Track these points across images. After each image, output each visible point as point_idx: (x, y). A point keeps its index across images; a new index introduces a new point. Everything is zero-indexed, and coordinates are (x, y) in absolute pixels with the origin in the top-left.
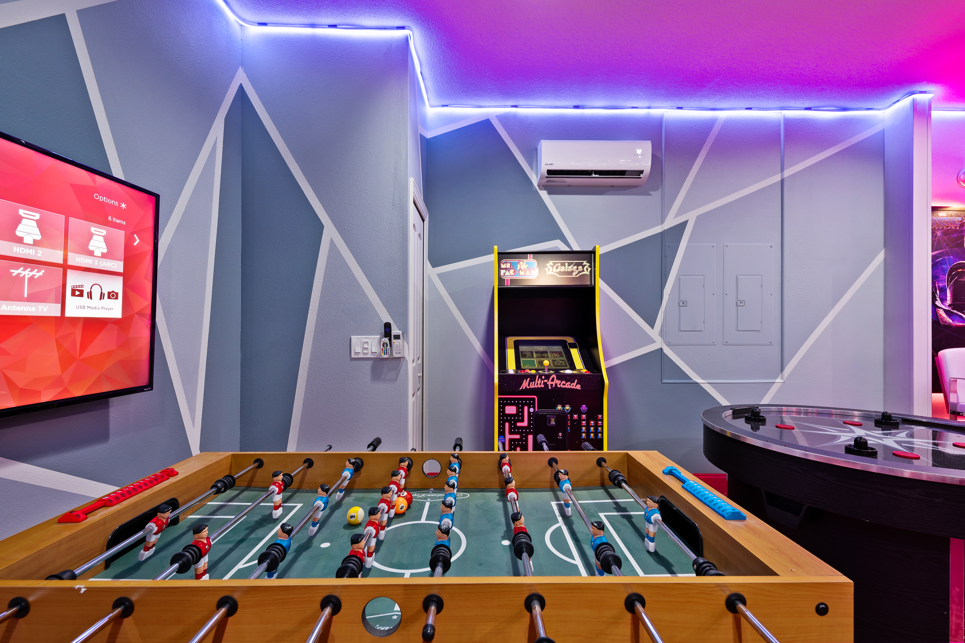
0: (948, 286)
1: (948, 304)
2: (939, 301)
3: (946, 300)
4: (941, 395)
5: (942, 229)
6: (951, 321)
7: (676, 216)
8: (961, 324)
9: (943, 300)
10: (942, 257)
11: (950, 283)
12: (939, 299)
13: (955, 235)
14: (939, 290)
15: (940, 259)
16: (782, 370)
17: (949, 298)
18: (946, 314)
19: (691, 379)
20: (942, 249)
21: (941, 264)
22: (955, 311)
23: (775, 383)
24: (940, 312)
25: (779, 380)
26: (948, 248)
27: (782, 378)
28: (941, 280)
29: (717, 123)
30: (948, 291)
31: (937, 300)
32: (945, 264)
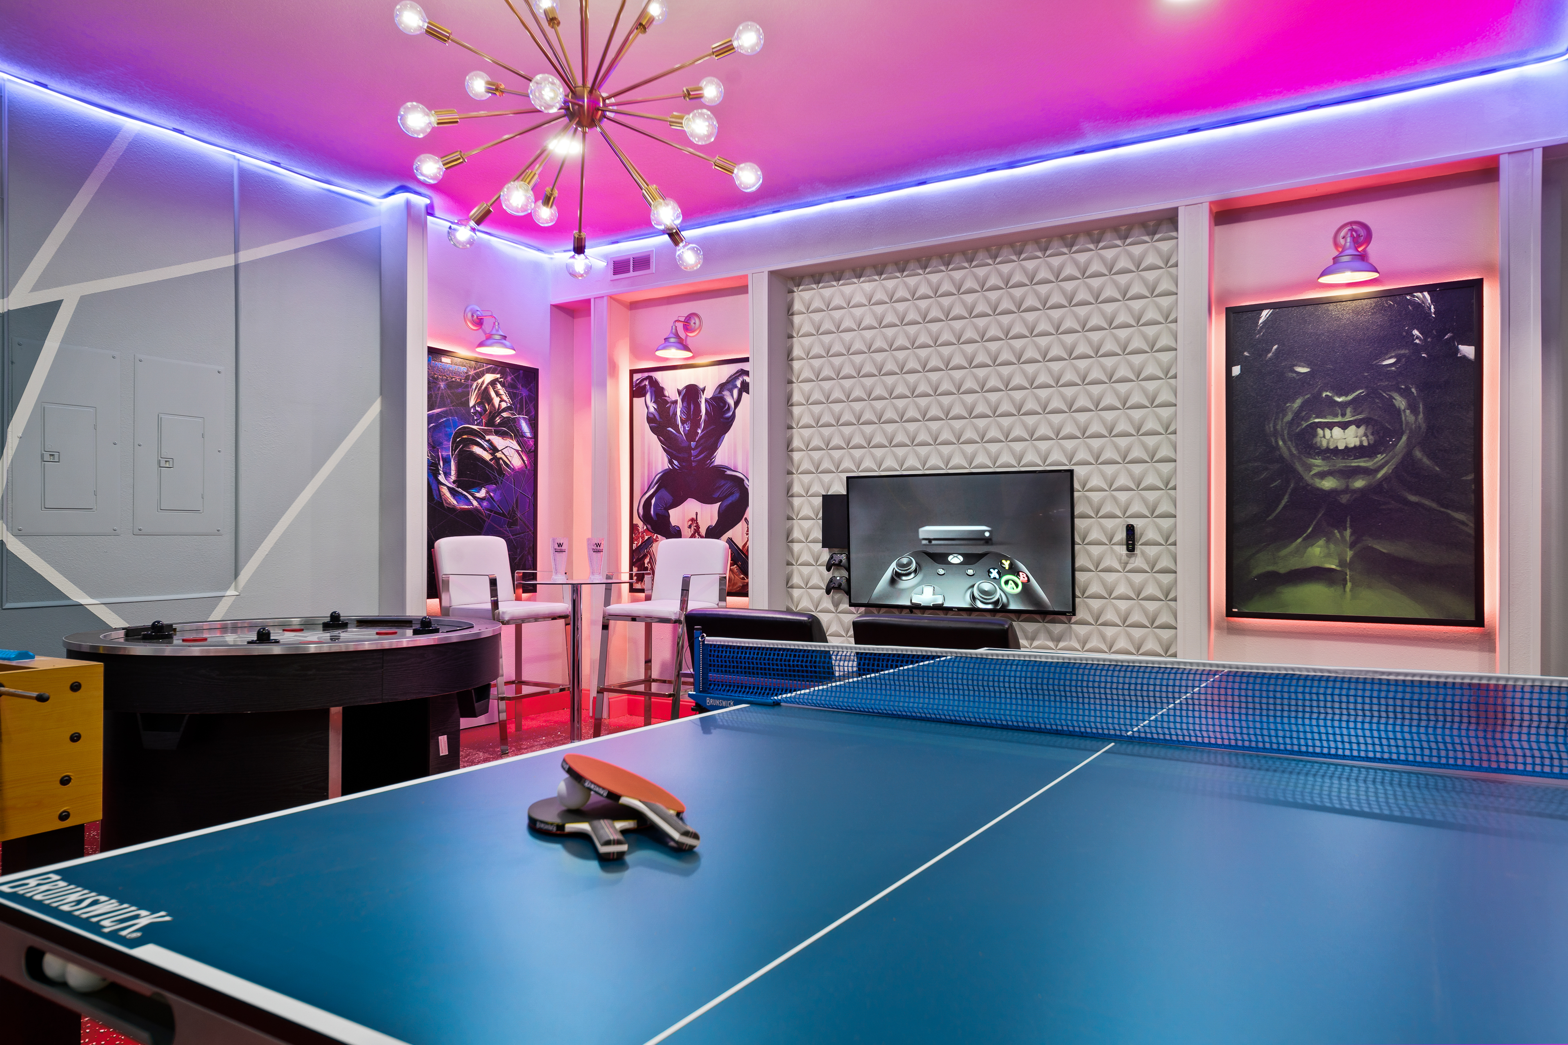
0: (452, 455)
1: (453, 481)
2: (443, 476)
3: (451, 475)
4: (436, 601)
5: (447, 380)
6: (455, 502)
7: (36, 288)
8: (466, 507)
9: (447, 474)
10: (446, 417)
11: (455, 452)
12: (442, 473)
13: (460, 390)
14: (442, 461)
15: (444, 419)
16: (236, 575)
17: (453, 472)
18: (451, 493)
19: (68, 598)
20: (446, 406)
21: (445, 427)
22: (460, 490)
23: (225, 598)
24: (443, 490)
25: (231, 592)
26: (452, 406)
27: (236, 589)
28: (445, 448)
30: (452, 462)
31: (440, 474)
32: (449, 426)
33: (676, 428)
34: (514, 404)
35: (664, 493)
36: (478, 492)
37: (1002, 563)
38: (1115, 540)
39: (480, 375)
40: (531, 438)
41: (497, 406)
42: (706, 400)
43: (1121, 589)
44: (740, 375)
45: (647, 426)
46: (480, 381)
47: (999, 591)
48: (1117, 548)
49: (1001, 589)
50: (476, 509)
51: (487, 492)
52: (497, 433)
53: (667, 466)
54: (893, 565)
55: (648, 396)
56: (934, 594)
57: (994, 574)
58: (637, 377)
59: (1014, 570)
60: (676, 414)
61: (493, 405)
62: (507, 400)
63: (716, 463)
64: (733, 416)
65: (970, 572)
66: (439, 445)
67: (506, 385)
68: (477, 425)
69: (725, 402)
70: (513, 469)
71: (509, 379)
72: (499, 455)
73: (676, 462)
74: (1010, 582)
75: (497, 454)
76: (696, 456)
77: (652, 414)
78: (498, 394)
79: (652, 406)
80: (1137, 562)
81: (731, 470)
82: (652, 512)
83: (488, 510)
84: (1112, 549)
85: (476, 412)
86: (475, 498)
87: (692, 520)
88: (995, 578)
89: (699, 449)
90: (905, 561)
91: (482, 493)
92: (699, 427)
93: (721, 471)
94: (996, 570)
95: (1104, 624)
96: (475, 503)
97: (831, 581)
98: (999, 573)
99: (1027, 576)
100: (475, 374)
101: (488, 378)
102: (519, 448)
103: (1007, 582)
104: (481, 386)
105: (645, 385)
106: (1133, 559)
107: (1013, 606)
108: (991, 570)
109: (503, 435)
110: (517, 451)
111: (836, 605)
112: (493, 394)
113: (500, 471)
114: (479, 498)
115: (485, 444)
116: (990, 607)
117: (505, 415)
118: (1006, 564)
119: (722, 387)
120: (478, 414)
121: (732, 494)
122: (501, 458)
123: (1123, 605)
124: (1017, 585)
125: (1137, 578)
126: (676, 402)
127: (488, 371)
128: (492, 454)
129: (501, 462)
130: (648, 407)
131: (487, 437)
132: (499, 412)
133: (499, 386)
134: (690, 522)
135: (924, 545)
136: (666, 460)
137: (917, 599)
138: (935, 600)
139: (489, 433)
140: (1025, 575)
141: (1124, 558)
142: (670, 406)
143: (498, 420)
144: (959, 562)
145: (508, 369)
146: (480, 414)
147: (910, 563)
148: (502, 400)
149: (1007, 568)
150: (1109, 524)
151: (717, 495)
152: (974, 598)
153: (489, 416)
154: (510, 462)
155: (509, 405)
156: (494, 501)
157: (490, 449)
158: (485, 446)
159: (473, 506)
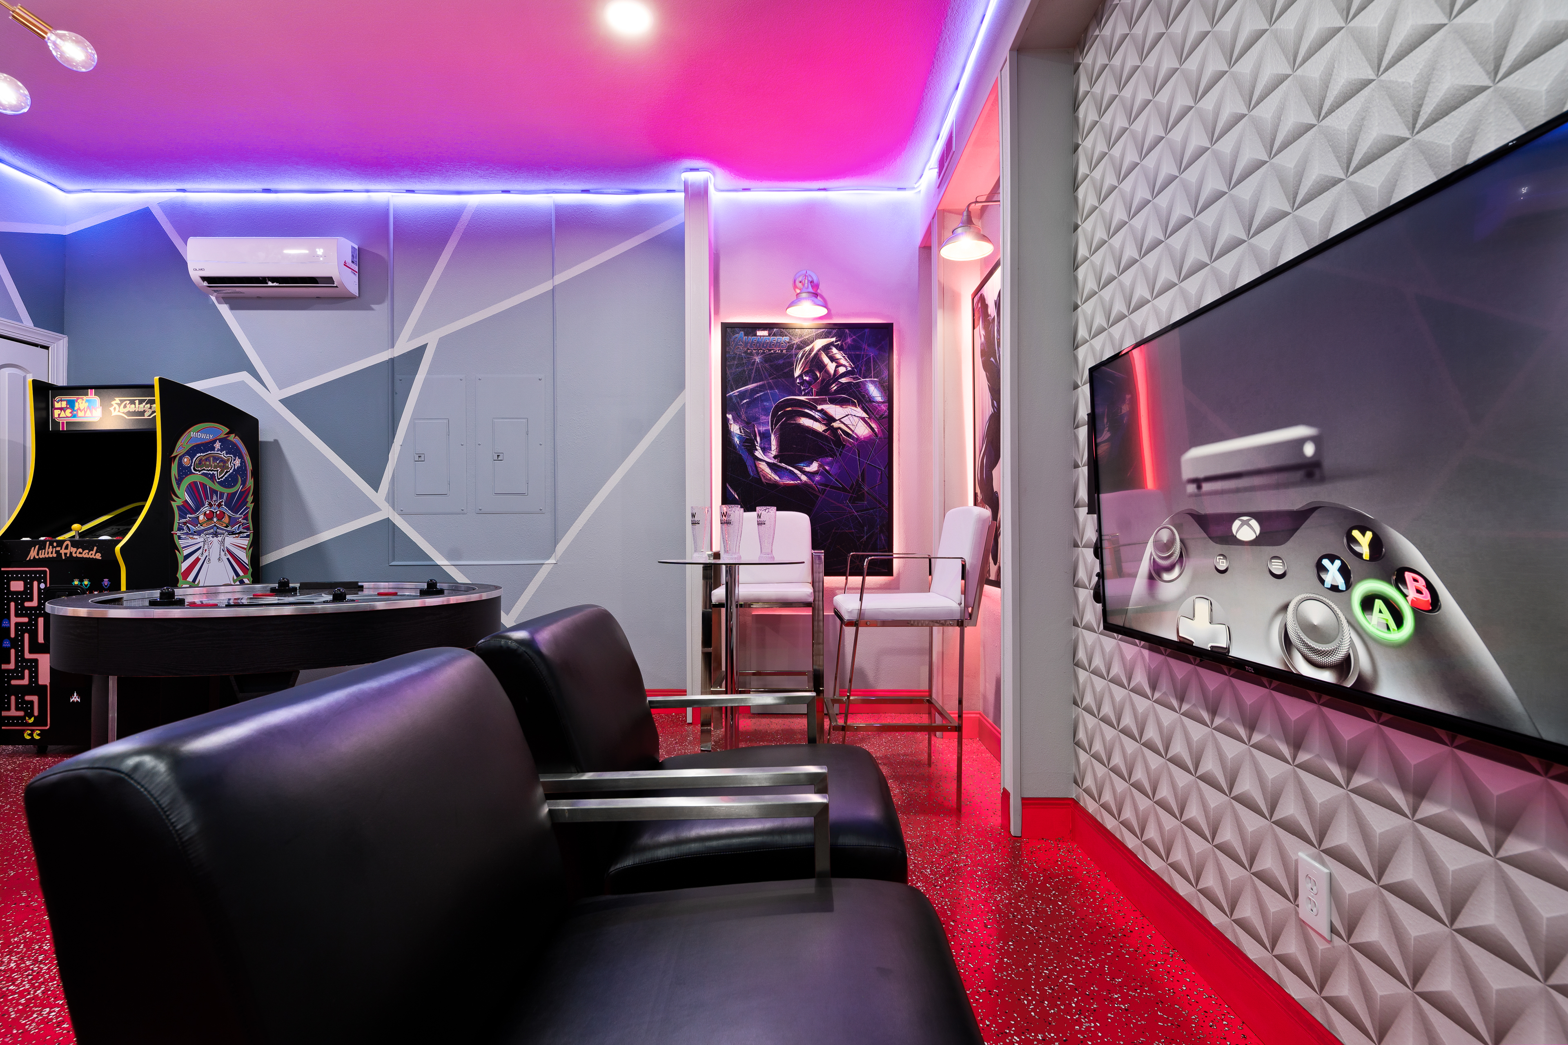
0: (772, 430)
1: (773, 456)
2: (761, 451)
3: (771, 449)
5: (764, 353)
6: (777, 478)
7: (411, 338)
8: (792, 482)
9: (766, 450)
10: (764, 391)
11: (776, 426)
12: (760, 448)
14: (759, 436)
15: (761, 394)
16: (554, 546)
17: (775, 447)
18: (771, 468)
19: (432, 560)
20: (763, 380)
21: (762, 401)
22: (783, 465)
23: (544, 565)
24: (761, 466)
25: (552, 561)
26: (771, 379)
27: (555, 558)
28: (762, 423)
29: (465, 211)
30: (773, 437)
31: (757, 450)
32: (768, 400)
34: (856, 367)
36: (808, 466)
39: (807, 343)
40: (882, 402)
41: (832, 371)
45: (981, 364)
46: (808, 348)
47: (1349, 634)
49: (1355, 624)
50: (805, 484)
51: (820, 466)
52: (833, 402)
53: (990, 409)
54: (1149, 546)
55: (981, 322)
56: (1212, 621)
59: (1388, 563)
61: (827, 372)
62: (847, 364)
65: (1277, 566)
66: (754, 421)
67: (846, 347)
68: (804, 395)
70: (858, 439)
71: (849, 340)
72: (836, 425)
73: (995, 403)
74: (1378, 603)
75: (833, 424)
77: (983, 344)
78: (832, 359)
79: (983, 333)
82: (984, 476)
83: (822, 484)
85: (803, 382)
86: (804, 472)
88: (1334, 588)
90: (1164, 535)
91: (814, 467)
94: (1338, 563)
96: (804, 478)
98: (1344, 571)
99: (1429, 586)
100: (800, 341)
101: (821, 343)
102: (865, 415)
103: (1367, 603)
104: (810, 353)
105: (979, 308)
107: (1392, 689)
108: (1326, 562)
109: (842, 403)
110: (863, 419)
112: (826, 360)
113: (839, 442)
114: (809, 472)
115: (817, 415)
116: (1327, 676)
117: (843, 380)
120: (806, 384)
122: (840, 428)
124: (1398, 618)
126: (993, 317)
127: (819, 336)
128: (827, 424)
129: (840, 432)
130: (981, 337)
131: (819, 407)
132: (836, 377)
133: (834, 350)
135: (1191, 494)
136: (990, 401)
137: (1188, 628)
138: (1214, 637)
139: (823, 402)
140: (1422, 582)
142: (991, 326)
143: (834, 387)
145: (846, 331)
146: (809, 383)
147: (1172, 540)
148: (839, 365)
152: (1288, 642)
153: (822, 384)
154: (853, 431)
155: (849, 369)
156: (830, 475)
157: (824, 419)
158: (817, 416)
159: (801, 480)
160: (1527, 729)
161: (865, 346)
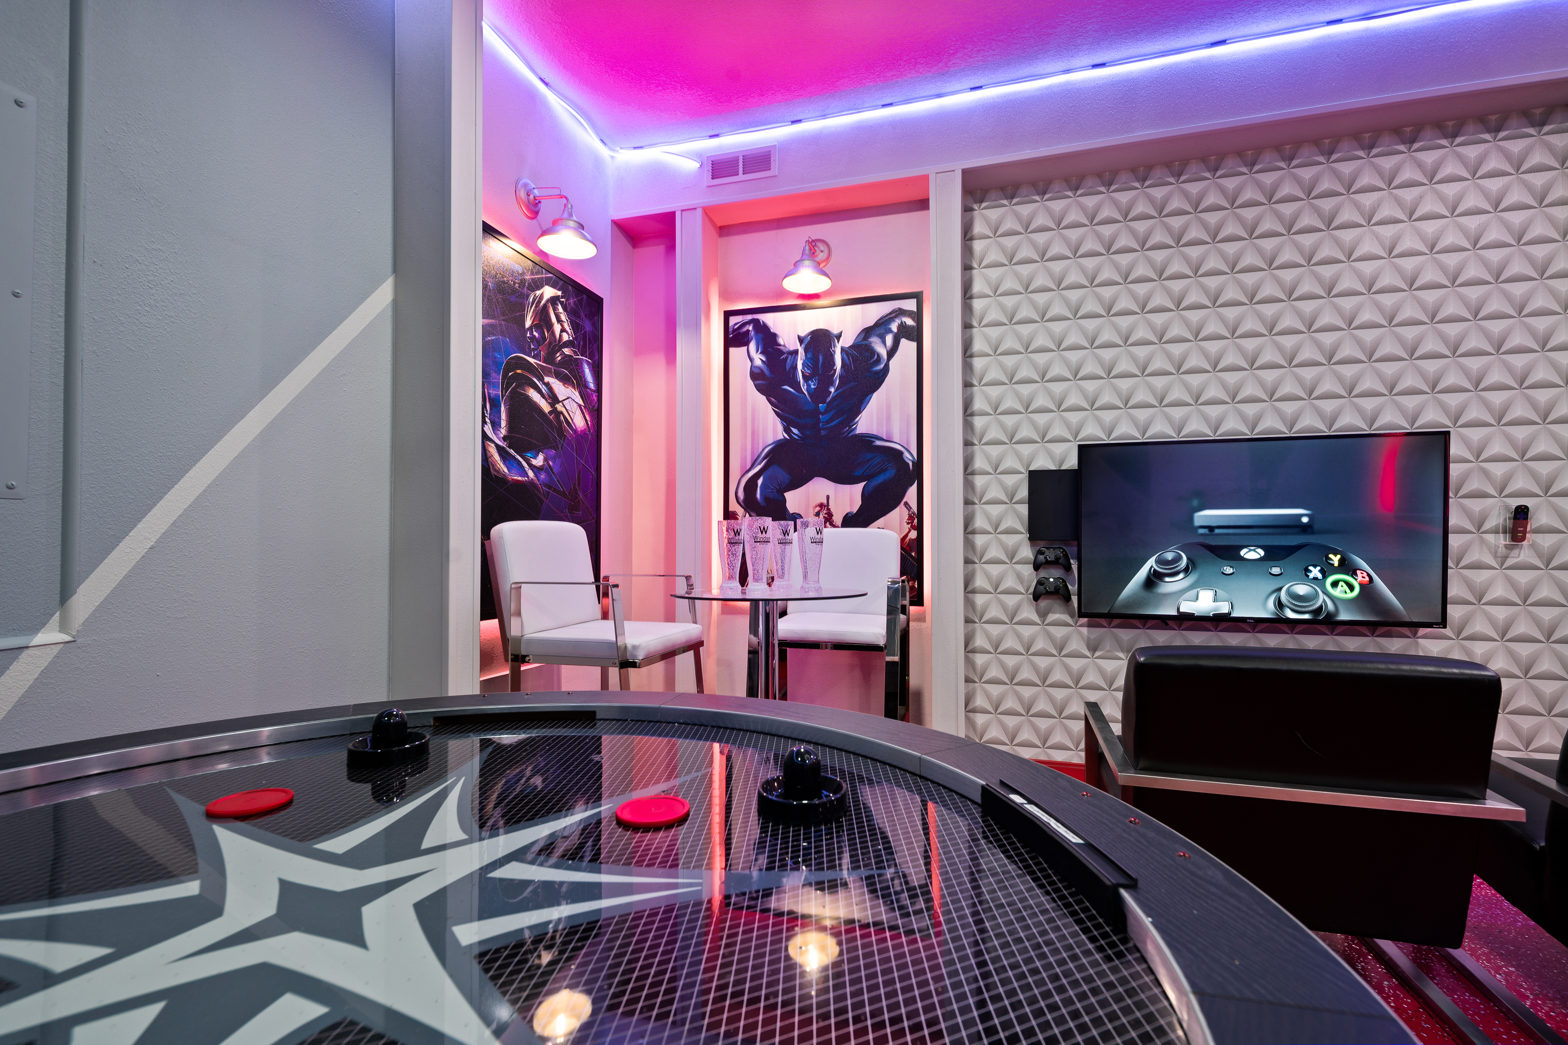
0: (502, 397)
1: (502, 436)
2: (490, 425)
3: (500, 427)
4: (495, 622)
6: (506, 470)
8: (520, 478)
9: (496, 425)
11: (506, 393)
12: (490, 422)
14: (489, 402)
15: (493, 338)
16: (65, 594)
17: (503, 424)
18: (500, 455)
20: (496, 318)
22: (512, 451)
24: (492, 451)
26: (503, 320)
27: (63, 627)
28: (494, 384)
30: (503, 408)
31: (486, 423)
32: (499, 350)
33: (796, 385)
34: (577, 338)
35: (776, 470)
36: (535, 458)
37: (1328, 558)
38: (1487, 526)
39: (537, 285)
40: (594, 391)
41: (557, 336)
42: (843, 349)
43: (1499, 591)
44: (896, 317)
45: (750, 384)
46: (538, 293)
47: (1322, 596)
48: (1490, 538)
49: (1326, 593)
50: (531, 482)
51: (545, 460)
52: (557, 376)
53: (781, 434)
54: (1151, 563)
55: (752, 346)
56: (1215, 600)
57: (1315, 572)
58: (734, 320)
59: (1347, 567)
60: (795, 368)
61: (553, 333)
62: (569, 331)
63: (858, 431)
64: (886, 370)
65: (1276, 570)
67: (569, 309)
68: (533, 357)
69: (873, 352)
70: (575, 431)
71: (571, 301)
72: (559, 407)
73: (795, 431)
74: (1341, 583)
75: (557, 406)
76: (828, 422)
77: (759, 368)
78: (559, 320)
79: (759, 359)
80: (1524, 554)
81: (882, 439)
82: (758, 496)
83: (546, 485)
84: (1482, 541)
85: (533, 338)
86: (532, 466)
87: (821, 505)
88: (1315, 579)
89: (832, 413)
90: (1169, 556)
91: (539, 461)
92: (832, 383)
93: (867, 440)
94: (1319, 568)
95: (1472, 638)
96: (531, 474)
97: (1040, 583)
98: (1322, 571)
99: (1369, 575)
100: (532, 279)
101: (549, 292)
102: (581, 403)
104: (539, 302)
105: (748, 331)
106: (1515, 552)
107: (1343, 616)
108: (1311, 568)
109: (564, 380)
110: (580, 406)
111: (1043, 615)
112: (553, 317)
113: (560, 431)
114: (535, 466)
115: (544, 389)
116: (1306, 616)
117: (567, 351)
118: (1335, 560)
119: (867, 332)
120: (535, 341)
121: (883, 471)
122: (562, 413)
123: (1501, 613)
124: (1351, 588)
125: (1523, 578)
126: (796, 352)
127: (548, 282)
128: (552, 405)
129: (562, 418)
130: (751, 360)
131: (547, 379)
132: (560, 345)
133: (560, 307)
134: (818, 509)
135: (1202, 535)
136: (780, 427)
137: (1187, 607)
138: (1217, 608)
139: (549, 373)
140: (1365, 574)
141: (1502, 550)
142: (787, 358)
143: (558, 357)
144: (1256, 556)
145: (570, 287)
146: (538, 342)
147: (1178, 559)
148: (563, 330)
149: (1336, 564)
150: (1476, 506)
151: (859, 472)
152: (1280, 605)
153: (549, 347)
154: (572, 420)
155: (571, 338)
156: (553, 473)
157: (550, 397)
158: (544, 391)
159: (528, 477)
160: (1408, 619)
161: (582, 315)
